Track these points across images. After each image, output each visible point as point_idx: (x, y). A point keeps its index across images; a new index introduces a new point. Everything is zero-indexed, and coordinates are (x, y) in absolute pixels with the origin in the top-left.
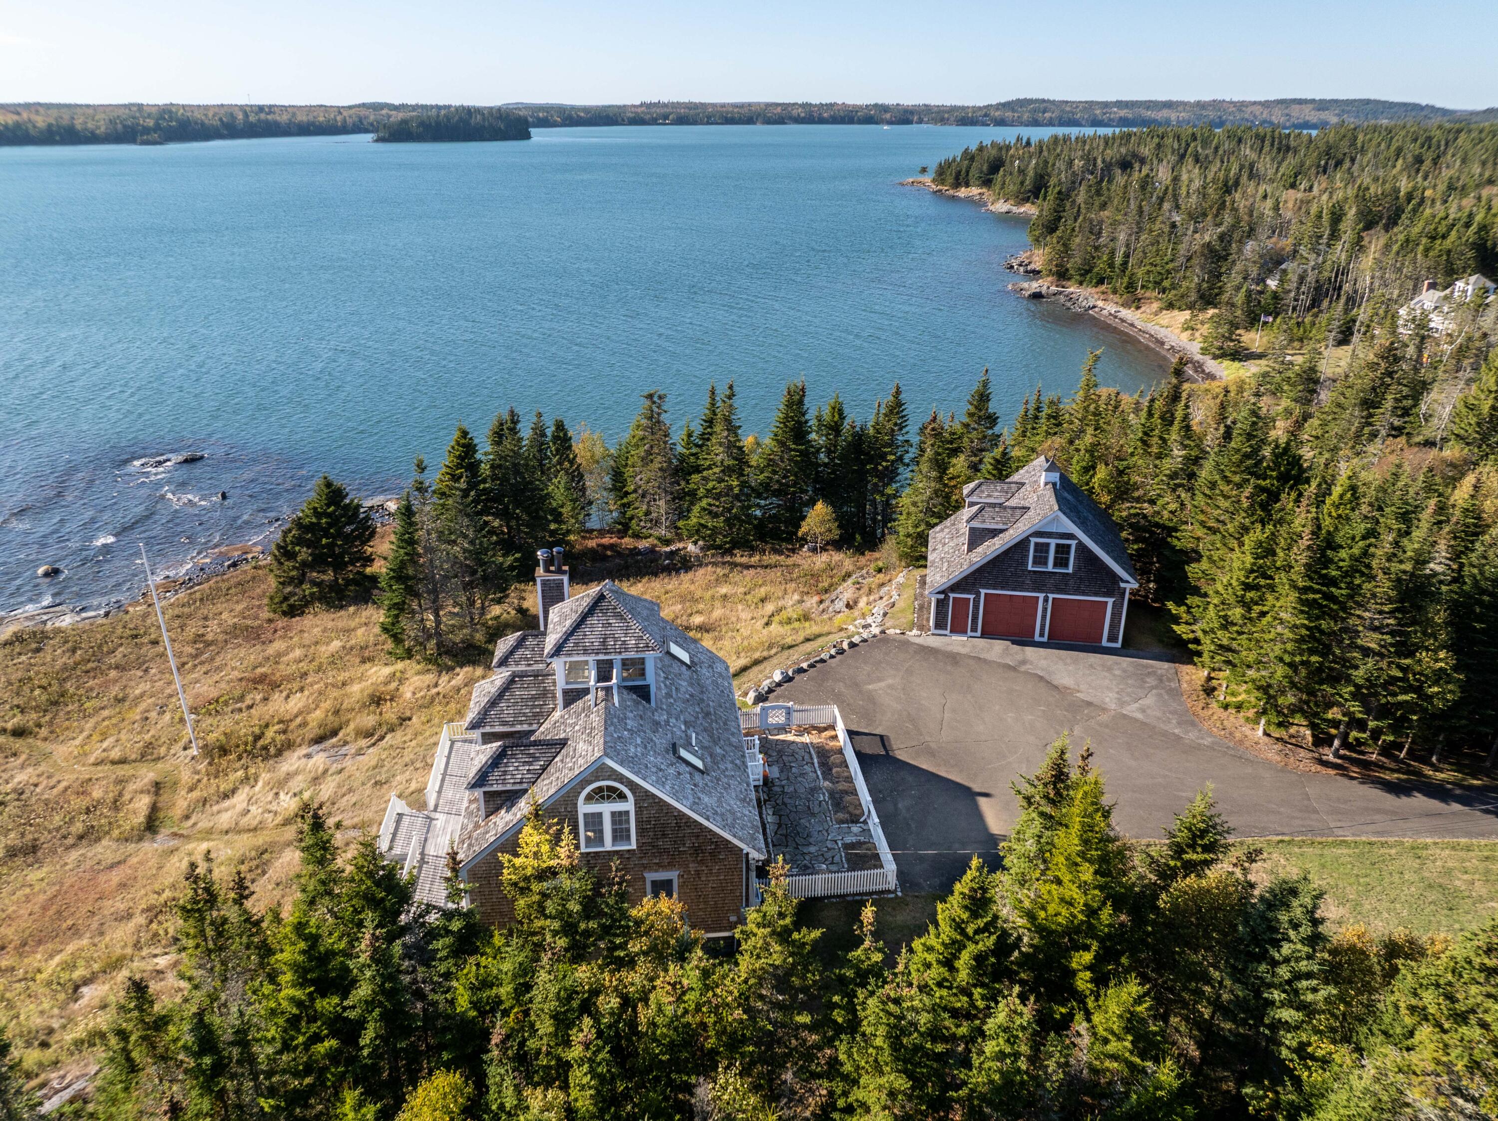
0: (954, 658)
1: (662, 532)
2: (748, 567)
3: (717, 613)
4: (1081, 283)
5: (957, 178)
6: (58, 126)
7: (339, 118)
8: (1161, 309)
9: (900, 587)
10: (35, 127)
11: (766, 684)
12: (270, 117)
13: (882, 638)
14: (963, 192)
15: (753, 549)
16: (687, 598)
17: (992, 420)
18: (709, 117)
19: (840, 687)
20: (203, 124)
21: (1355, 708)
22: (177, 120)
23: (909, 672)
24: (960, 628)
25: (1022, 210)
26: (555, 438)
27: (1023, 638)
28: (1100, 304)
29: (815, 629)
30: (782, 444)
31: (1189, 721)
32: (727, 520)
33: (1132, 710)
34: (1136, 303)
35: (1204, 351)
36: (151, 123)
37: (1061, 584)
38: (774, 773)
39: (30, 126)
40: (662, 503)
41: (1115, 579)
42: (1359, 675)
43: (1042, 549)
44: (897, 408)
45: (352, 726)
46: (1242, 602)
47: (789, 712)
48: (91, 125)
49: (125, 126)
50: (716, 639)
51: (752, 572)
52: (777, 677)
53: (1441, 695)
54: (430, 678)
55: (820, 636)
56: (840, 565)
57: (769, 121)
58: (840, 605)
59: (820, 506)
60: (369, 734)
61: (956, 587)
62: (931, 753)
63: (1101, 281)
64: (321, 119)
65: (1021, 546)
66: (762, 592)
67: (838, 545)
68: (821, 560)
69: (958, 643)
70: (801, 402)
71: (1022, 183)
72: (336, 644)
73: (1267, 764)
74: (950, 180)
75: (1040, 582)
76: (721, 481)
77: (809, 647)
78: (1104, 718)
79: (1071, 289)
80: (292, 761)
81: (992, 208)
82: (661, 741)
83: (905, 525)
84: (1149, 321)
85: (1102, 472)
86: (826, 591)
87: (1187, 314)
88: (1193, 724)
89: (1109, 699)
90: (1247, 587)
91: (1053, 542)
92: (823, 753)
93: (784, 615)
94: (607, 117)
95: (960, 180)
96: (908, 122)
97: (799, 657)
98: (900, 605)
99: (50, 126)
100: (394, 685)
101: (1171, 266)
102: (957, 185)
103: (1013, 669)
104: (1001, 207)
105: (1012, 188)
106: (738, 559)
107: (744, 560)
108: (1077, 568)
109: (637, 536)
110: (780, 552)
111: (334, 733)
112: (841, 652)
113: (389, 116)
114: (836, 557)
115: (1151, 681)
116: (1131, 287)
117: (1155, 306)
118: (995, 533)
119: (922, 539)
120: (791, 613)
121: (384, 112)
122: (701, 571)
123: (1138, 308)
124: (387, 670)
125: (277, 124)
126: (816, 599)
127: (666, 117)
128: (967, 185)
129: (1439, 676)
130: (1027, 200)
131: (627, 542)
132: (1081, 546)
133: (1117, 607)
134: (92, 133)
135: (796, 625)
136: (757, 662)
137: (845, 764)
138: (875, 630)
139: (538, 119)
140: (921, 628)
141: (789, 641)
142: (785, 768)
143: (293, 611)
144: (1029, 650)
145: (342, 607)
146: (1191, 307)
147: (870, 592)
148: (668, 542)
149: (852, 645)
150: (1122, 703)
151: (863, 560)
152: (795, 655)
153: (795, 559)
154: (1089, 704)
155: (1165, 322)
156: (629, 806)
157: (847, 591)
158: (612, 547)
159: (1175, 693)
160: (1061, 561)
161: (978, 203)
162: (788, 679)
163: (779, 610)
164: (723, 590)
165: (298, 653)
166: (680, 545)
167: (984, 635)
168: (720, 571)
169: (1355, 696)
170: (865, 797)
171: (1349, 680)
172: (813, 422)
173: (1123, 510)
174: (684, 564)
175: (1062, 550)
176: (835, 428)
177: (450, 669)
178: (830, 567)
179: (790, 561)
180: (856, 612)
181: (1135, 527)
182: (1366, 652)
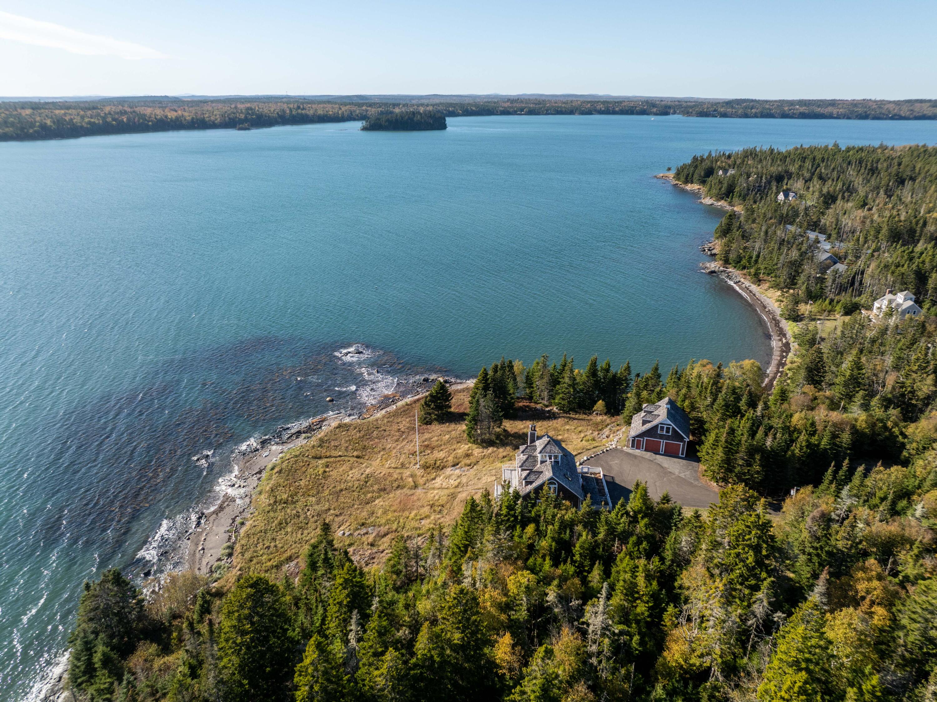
0: (635, 457)
1: (546, 403)
2: (574, 419)
3: (566, 436)
4: (735, 267)
5: (686, 178)
6: (197, 120)
7: (340, 112)
8: (769, 288)
9: (623, 432)
10: (185, 120)
11: (582, 460)
12: (303, 112)
13: (616, 449)
14: (689, 187)
15: (577, 412)
16: (555, 429)
17: (659, 376)
18: (547, 110)
19: (602, 463)
20: (269, 117)
21: (735, 478)
22: (256, 115)
23: (622, 460)
24: (638, 448)
25: (720, 204)
26: (508, 366)
27: (657, 452)
28: (742, 280)
29: (597, 444)
30: (588, 377)
31: (697, 479)
32: (568, 402)
33: (682, 475)
34: (758, 281)
35: (782, 315)
36: (242, 116)
37: (668, 438)
38: (585, 483)
39: (183, 119)
40: (546, 393)
41: (683, 438)
42: (736, 470)
43: (662, 428)
44: (628, 368)
45: (463, 463)
46: (712, 448)
47: (588, 468)
48: (212, 118)
49: (230, 119)
50: (566, 445)
51: (576, 421)
52: (585, 458)
53: (758, 478)
54: (481, 450)
55: (597, 447)
56: (605, 420)
57: (583, 113)
58: (604, 436)
59: (601, 401)
60: (469, 465)
61: (638, 436)
62: (625, 482)
63: (744, 268)
64: (331, 113)
65: (656, 426)
66: (580, 429)
67: (606, 414)
68: (599, 418)
69: (637, 452)
70: (595, 363)
71: (720, 189)
72: (447, 437)
73: (714, 492)
74: (683, 179)
75: (662, 437)
76: (567, 388)
77: (594, 450)
78: (673, 476)
79: (730, 270)
80: (448, 471)
81: (703, 201)
82: (562, 474)
83: (626, 412)
84: (763, 293)
85: (687, 403)
86: (601, 430)
87: (779, 293)
88: (698, 480)
89: (676, 472)
90: (714, 445)
91: (665, 426)
92: (597, 479)
93: (587, 438)
94: (488, 110)
95: (688, 180)
96: (666, 114)
97: (591, 453)
98: (622, 439)
99: (193, 118)
100: (470, 451)
101: (775, 267)
102: (686, 182)
103: (652, 461)
104: (708, 201)
105: (714, 191)
106: (571, 416)
107: (574, 416)
108: (672, 434)
109: (536, 403)
110: (585, 414)
111: (458, 464)
112: (604, 452)
113: (367, 111)
114: (605, 417)
115: (690, 467)
116: (756, 275)
117: (768, 285)
118: (649, 422)
119: (631, 417)
120: (588, 437)
121: (364, 108)
122: (560, 419)
123: (759, 285)
124: (467, 446)
125: (307, 116)
126: (597, 433)
127: (522, 110)
128: (692, 183)
129: (758, 472)
130: (722, 198)
131: (533, 405)
132: (673, 428)
133: (684, 446)
134: (213, 122)
135: (590, 442)
136: (579, 454)
137: (602, 483)
138: (614, 446)
139: (449, 111)
140: (627, 447)
141: (588, 447)
142: (587, 483)
143: (429, 423)
144: (658, 456)
145: (443, 423)
146: (781, 289)
147: (614, 433)
148: (547, 406)
149: (607, 451)
150: (680, 473)
151: (613, 419)
152: (590, 452)
153: (590, 417)
154: (670, 472)
155: (769, 295)
156: (556, 486)
157: (606, 431)
158: (528, 406)
159: (696, 471)
160: (668, 431)
161: (696, 195)
162: (588, 459)
163: (586, 436)
164: (567, 427)
165: (436, 438)
166: (551, 408)
167: (645, 450)
168: (566, 420)
169: (735, 476)
170: (606, 490)
171: (734, 472)
172: (599, 369)
173: (694, 414)
174: (552, 416)
175: (668, 429)
176: (607, 370)
177: (487, 448)
178: (602, 421)
179: (589, 418)
180: (609, 439)
181: (696, 420)
182: (739, 465)
